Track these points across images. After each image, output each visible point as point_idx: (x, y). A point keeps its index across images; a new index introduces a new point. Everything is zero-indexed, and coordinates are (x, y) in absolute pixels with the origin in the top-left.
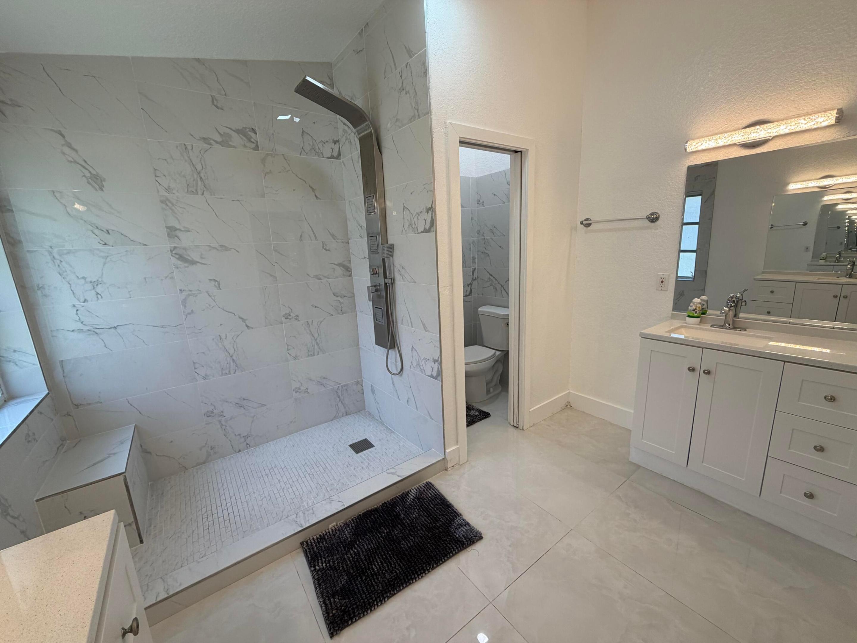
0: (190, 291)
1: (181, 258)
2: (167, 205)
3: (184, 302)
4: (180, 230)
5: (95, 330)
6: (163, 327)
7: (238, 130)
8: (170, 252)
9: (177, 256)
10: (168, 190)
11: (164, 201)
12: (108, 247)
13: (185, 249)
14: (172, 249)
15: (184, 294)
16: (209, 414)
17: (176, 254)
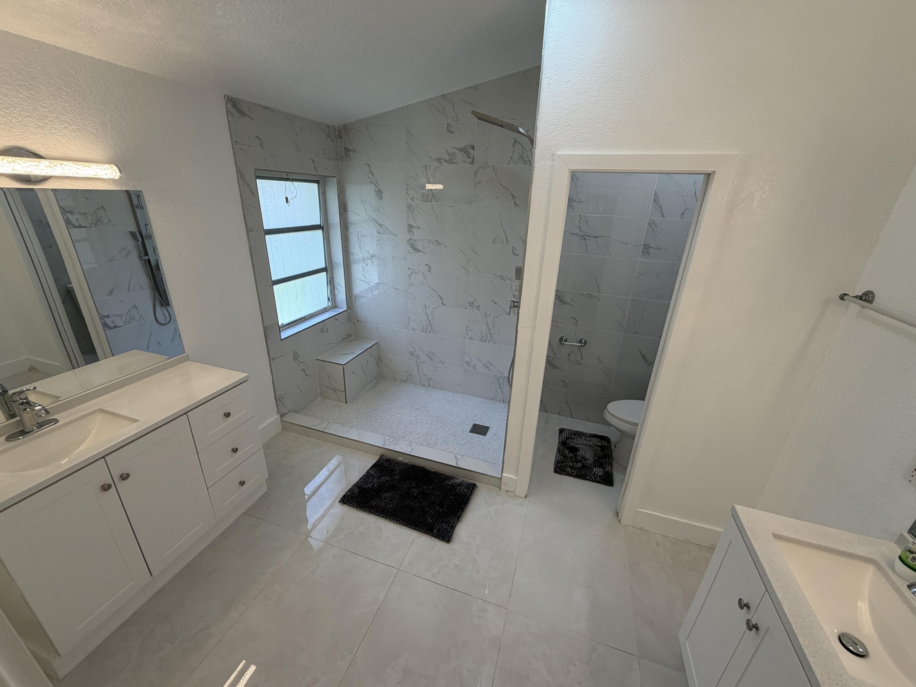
0: (414, 270)
1: (412, 246)
2: (410, 209)
3: (410, 276)
4: (415, 227)
5: (369, 283)
6: (397, 289)
7: (462, 148)
8: (407, 242)
9: (410, 245)
10: (412, 199)
11: (409, 207)
12: (380, 235)
13: (415, 240)
14: (409, 240)
15: (410, 271)
16: (412, 354)
17: (410, 243)
